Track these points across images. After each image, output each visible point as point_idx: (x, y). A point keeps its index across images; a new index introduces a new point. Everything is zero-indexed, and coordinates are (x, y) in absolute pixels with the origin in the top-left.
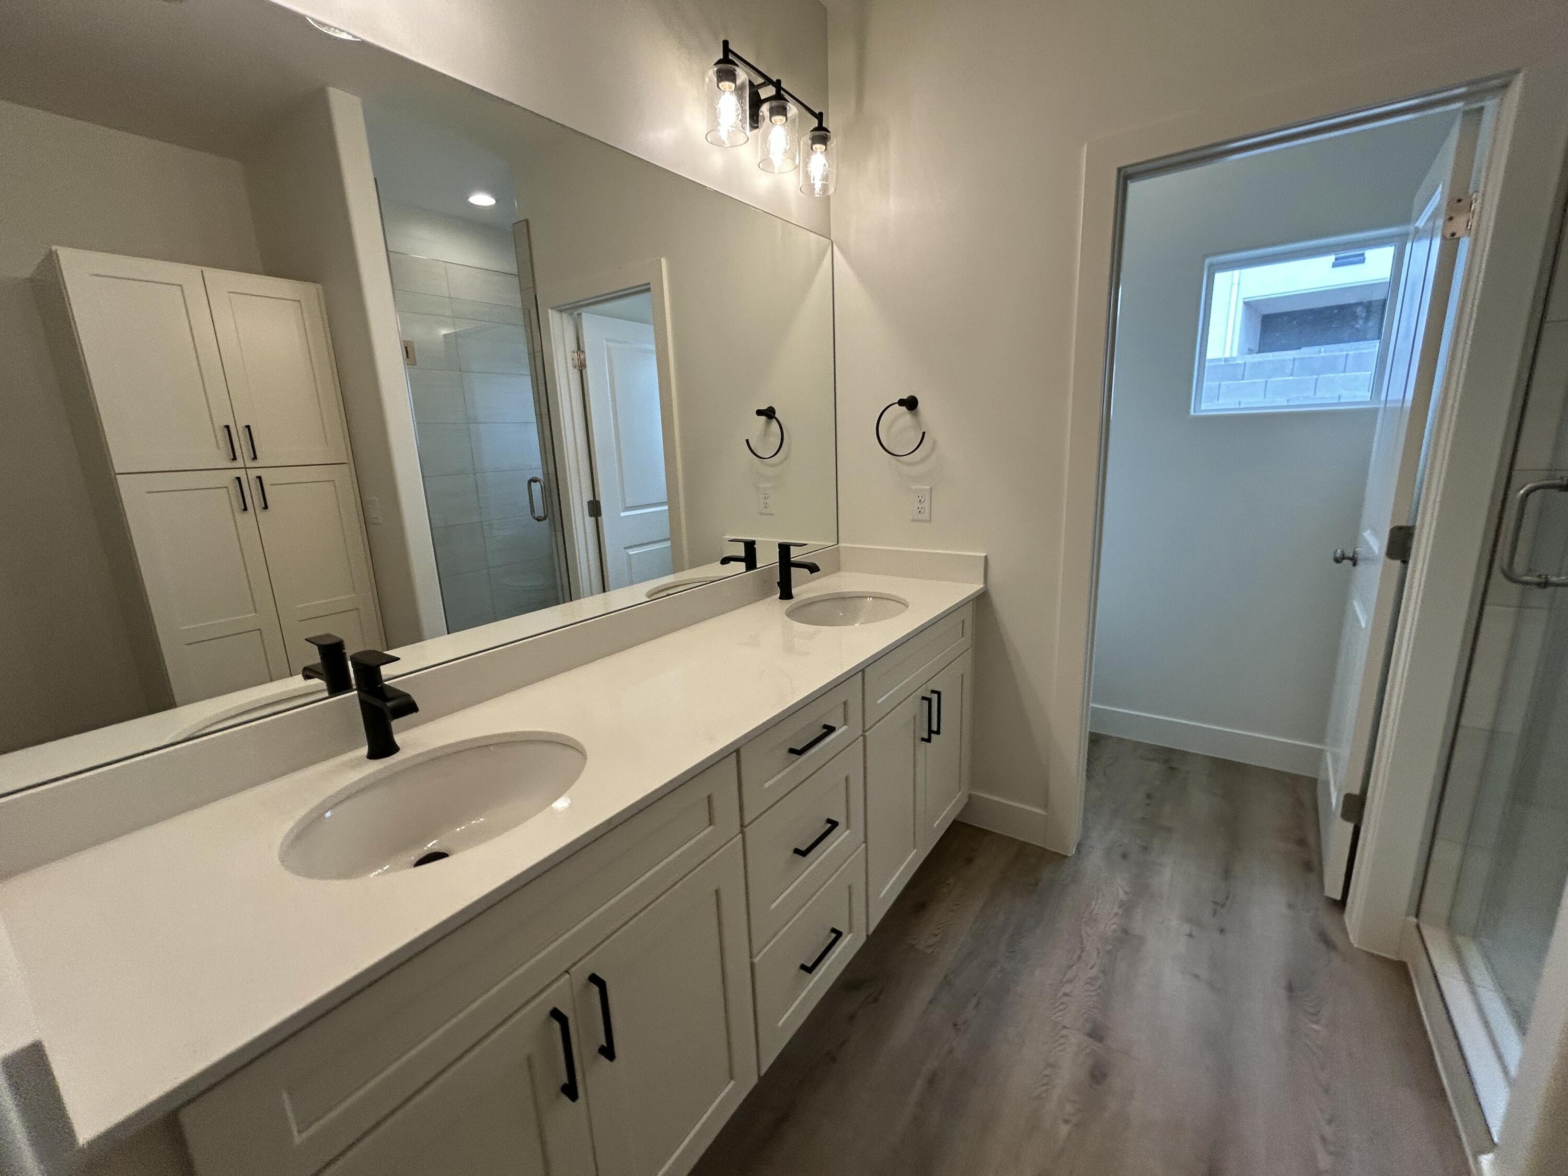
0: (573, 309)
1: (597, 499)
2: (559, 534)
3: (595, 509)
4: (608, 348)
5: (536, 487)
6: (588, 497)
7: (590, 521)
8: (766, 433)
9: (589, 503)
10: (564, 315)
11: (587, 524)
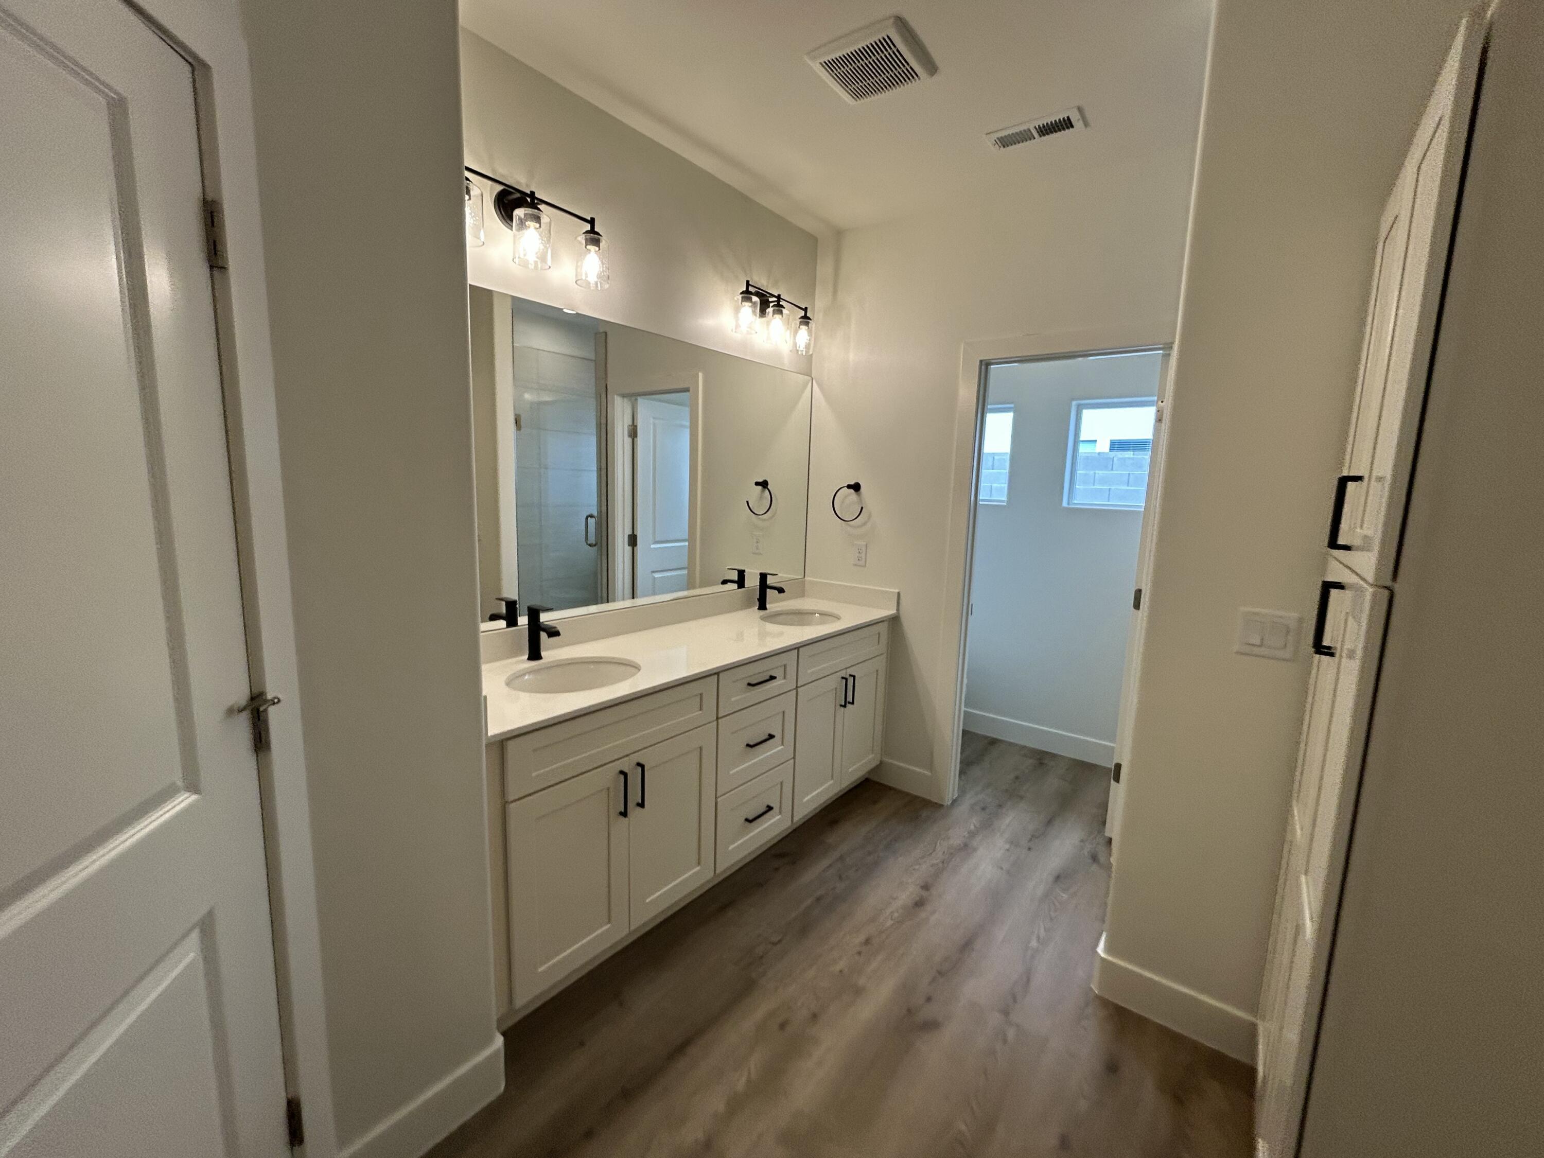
0: (632, 396)
1: (635, 533)
2: (604, 558)
3: (633, 540)
4: (654, 425)
5: (592, 521)
6: (628, 531)
7: (628, 549)
8: (761, 498)
9: (629, 536)
10: (626, 400)
11: (626, 552)
